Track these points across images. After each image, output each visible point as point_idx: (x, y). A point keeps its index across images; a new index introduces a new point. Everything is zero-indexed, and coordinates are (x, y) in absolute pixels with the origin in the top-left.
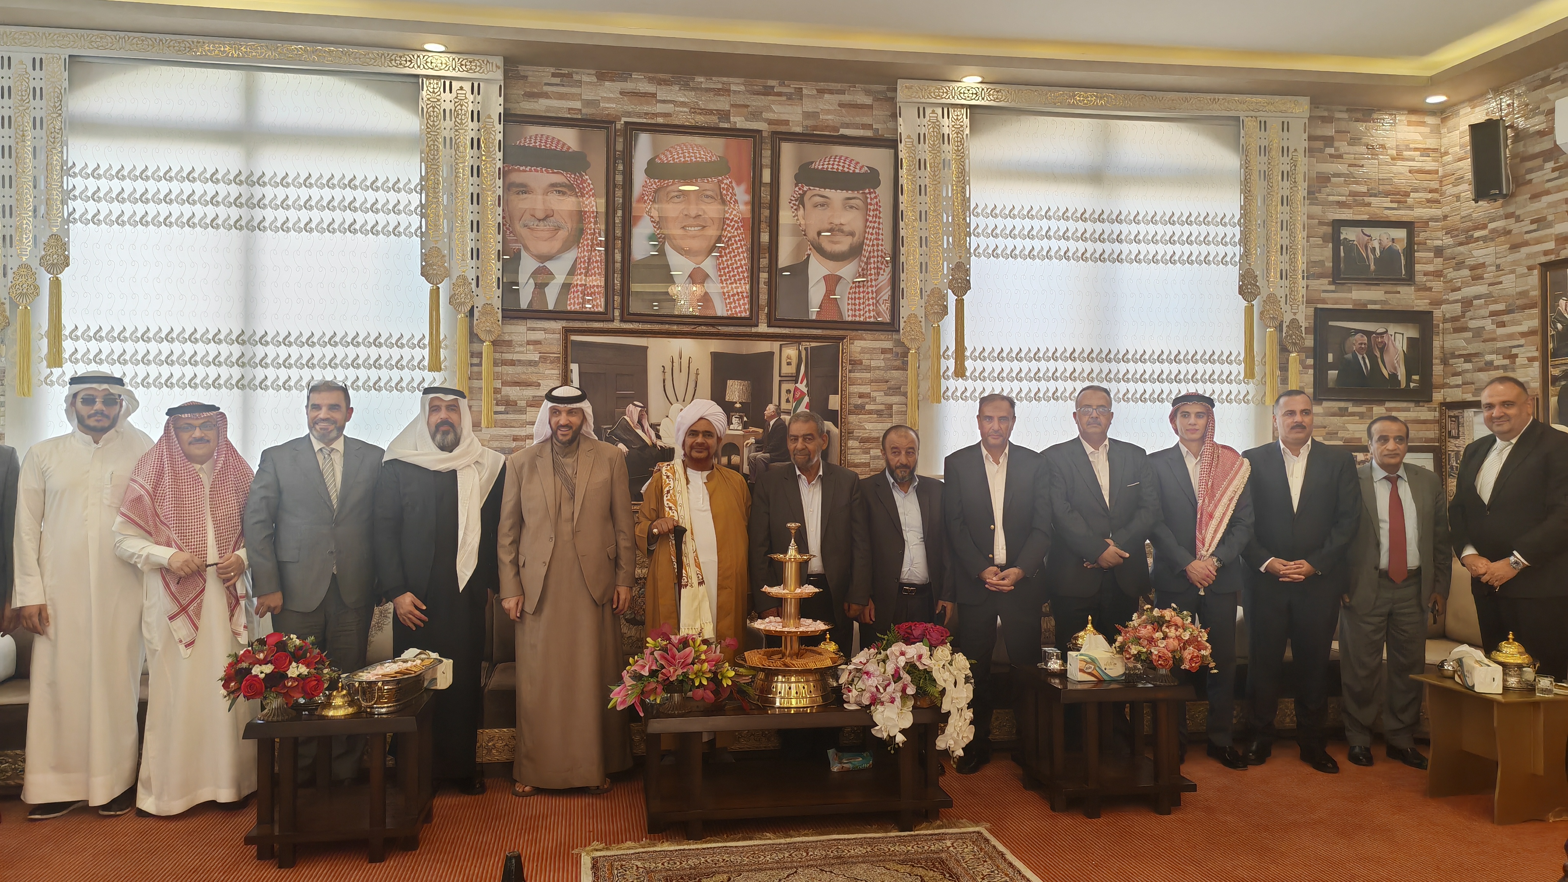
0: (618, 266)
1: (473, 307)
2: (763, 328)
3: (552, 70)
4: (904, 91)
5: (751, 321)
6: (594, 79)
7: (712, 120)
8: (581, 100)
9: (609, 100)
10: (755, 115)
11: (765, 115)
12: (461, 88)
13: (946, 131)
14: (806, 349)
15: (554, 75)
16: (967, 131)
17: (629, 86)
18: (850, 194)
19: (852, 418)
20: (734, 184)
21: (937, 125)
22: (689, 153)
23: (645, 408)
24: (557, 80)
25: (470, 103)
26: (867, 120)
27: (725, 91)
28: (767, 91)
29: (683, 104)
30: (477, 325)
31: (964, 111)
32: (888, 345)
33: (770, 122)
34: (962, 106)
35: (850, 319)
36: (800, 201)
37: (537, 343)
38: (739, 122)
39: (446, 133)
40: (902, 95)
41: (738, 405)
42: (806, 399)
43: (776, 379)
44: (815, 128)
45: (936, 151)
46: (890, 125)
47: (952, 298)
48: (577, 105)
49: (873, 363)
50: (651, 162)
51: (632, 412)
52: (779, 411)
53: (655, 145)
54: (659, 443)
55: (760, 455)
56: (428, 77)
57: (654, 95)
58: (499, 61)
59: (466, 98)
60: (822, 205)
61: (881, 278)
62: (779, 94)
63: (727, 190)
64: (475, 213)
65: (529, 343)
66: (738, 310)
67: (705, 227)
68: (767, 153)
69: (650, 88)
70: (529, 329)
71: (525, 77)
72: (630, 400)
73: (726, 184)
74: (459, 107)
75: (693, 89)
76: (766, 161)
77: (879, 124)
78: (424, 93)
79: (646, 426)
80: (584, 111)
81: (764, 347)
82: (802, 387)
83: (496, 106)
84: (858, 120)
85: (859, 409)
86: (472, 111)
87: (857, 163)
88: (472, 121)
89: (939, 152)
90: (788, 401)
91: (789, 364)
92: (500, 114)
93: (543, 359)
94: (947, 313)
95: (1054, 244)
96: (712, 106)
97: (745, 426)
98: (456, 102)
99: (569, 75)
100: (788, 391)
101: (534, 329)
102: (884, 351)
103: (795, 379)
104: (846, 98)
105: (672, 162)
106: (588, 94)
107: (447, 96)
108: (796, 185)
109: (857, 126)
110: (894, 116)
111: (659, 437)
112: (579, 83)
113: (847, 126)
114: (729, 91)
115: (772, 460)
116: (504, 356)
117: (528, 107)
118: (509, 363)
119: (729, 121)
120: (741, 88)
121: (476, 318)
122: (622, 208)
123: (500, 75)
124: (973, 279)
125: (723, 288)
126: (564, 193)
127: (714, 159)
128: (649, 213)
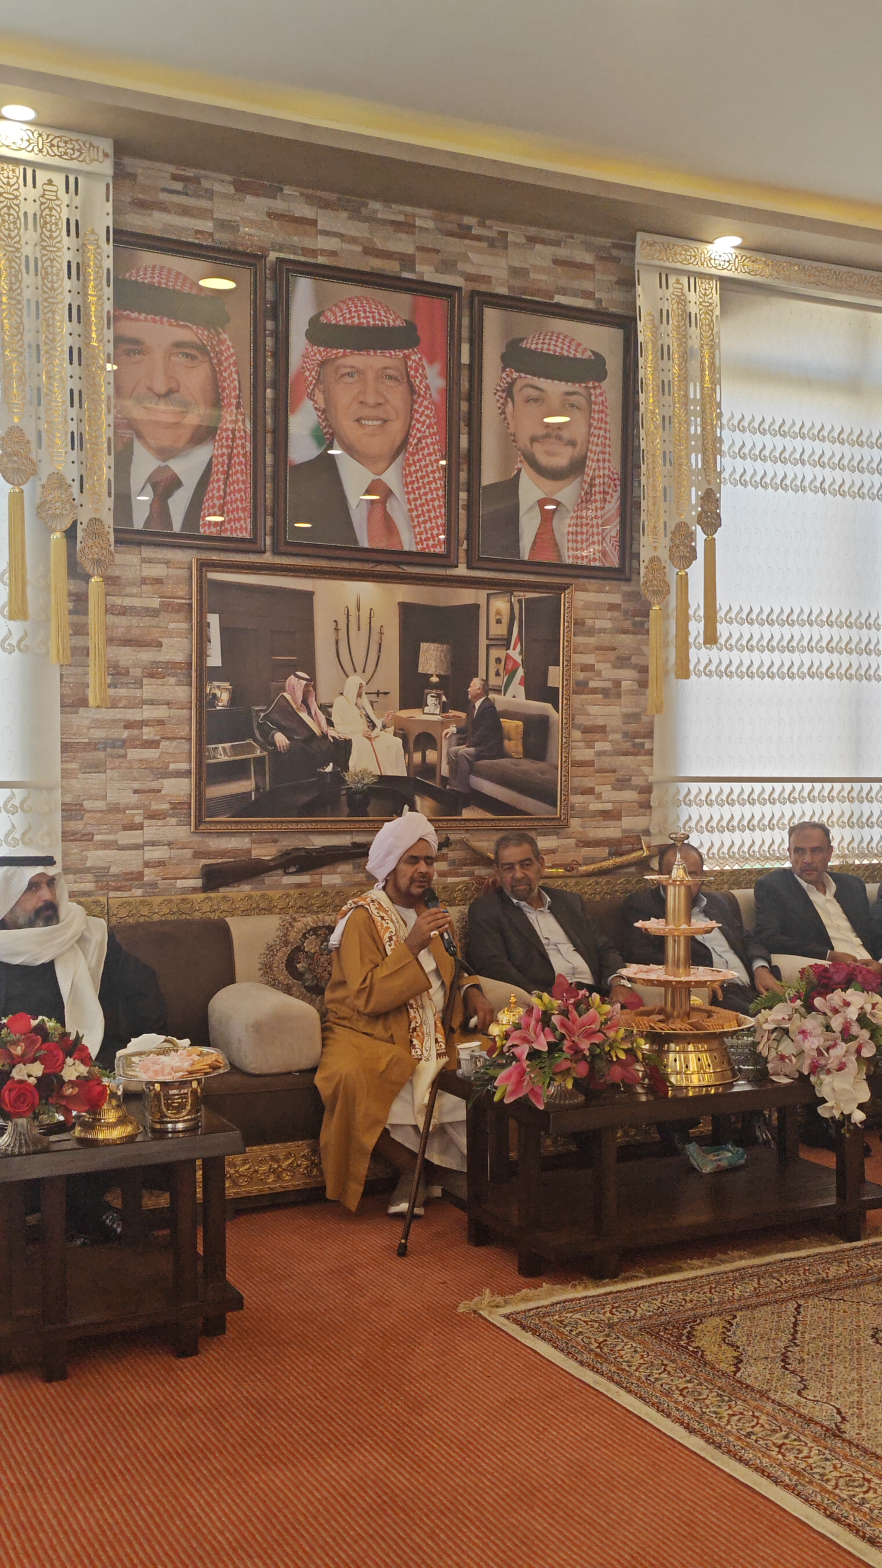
0: (269, 470)
1: (74, 524)
2: (462, 570)
3: (171, 169)
4: (643, 250)
5: (445, 560)
6: (231, 190)
7: (392, 267)
8: (213, 219)
9: (251, 223)
10: (448, 266)
11: (460, 266)
12: (50, 182)
13: (693, 309)
14: (520, 601)
15: (175, 177)
16: (717, 312)
17: (279, 205)
18: (569, 387)
19: (577, 700)
20: (425, 362)
21: (682, 301)
22: (365, 312)
23: (312, 680)
24: (178, 186)
25: (64, 207)
26: (588, 286)
27: (406, 227)
28: (464, 232)
29: (354, 240)
30: (83, 549)
31: (713, 283)
32: (616, 599)
33: (469, 278)
34: (711, 277)
35: (570, 561)
36: (509, 391)
37: (158, 581)
38: (427, 272)
39: (27, 250)
40: (641, 255)
41: (434, 679)
42: (520, 672)
43: (483, 642)
44: (524, 291)
45: (683, 336)
46: (618, 295)
47: (701, 537)
48: (208, 226)
49: (599, 624)
50: (314, 322)
51: (295, 684)
52: (486, 689)
53: (319, 299)
54: (331, 732)
55: (463, 749)
57: (313, 223)
58: (107, 145)
59: (58, 199)
60: (536, 400)
61: (608, 506)
62: (478, 238)
63: (416, 371)
64: (76, 378)
65: (144, 581)
66: (431, 542)
67: (385, 421)
68: (465, 321)
69: (307, 212)
70: (144, 561)
71: (133, 177)
72: (290, 669)
73: (415, 361)
74: (47, 211)
75: (366, 219)
76: (465, 333)
79: (314, 707)
80: (217, 236)
81: (466, 596)
82: (515, 654)
83: (103, 215)
84: (576, 284)
85: (582, 687)
86: (68, 220)
87: (579, 345)
88: (68, 235)
89: (685, 336)
90: (497, 674)
91: (499, 621)
92: (108, 228)
93: (166, 607)
94: (695, 558)
95: (809, 472)
96: (390, 247)
97: (444, 709)
98: (42, 203)
99: (197, 180)
100: (498, 660)
101: (150, 561)
102: (612, 607)
103: (505, 642)
104: (563, 252)
105: (342, 323)
106: (224, 211)
107: (29, 192)
108: (504, 370)
109: (575, 293)
110: (628, 283)
111: (330, 723)
112: (210, 194)
113: (564, 291)
114: (414, 226)
115: (478, 757)
116: (118, 601)
117: (138, 222)
118: (123, 612)
119: (412, 270)
120: (430, 224)
121: (79, 539)
122: (275, 385)
123: (107, 168)
124: (724, 512)
125: (411, 510)
126: (194, 358)
127: (398, 323)
128: (311, 396)
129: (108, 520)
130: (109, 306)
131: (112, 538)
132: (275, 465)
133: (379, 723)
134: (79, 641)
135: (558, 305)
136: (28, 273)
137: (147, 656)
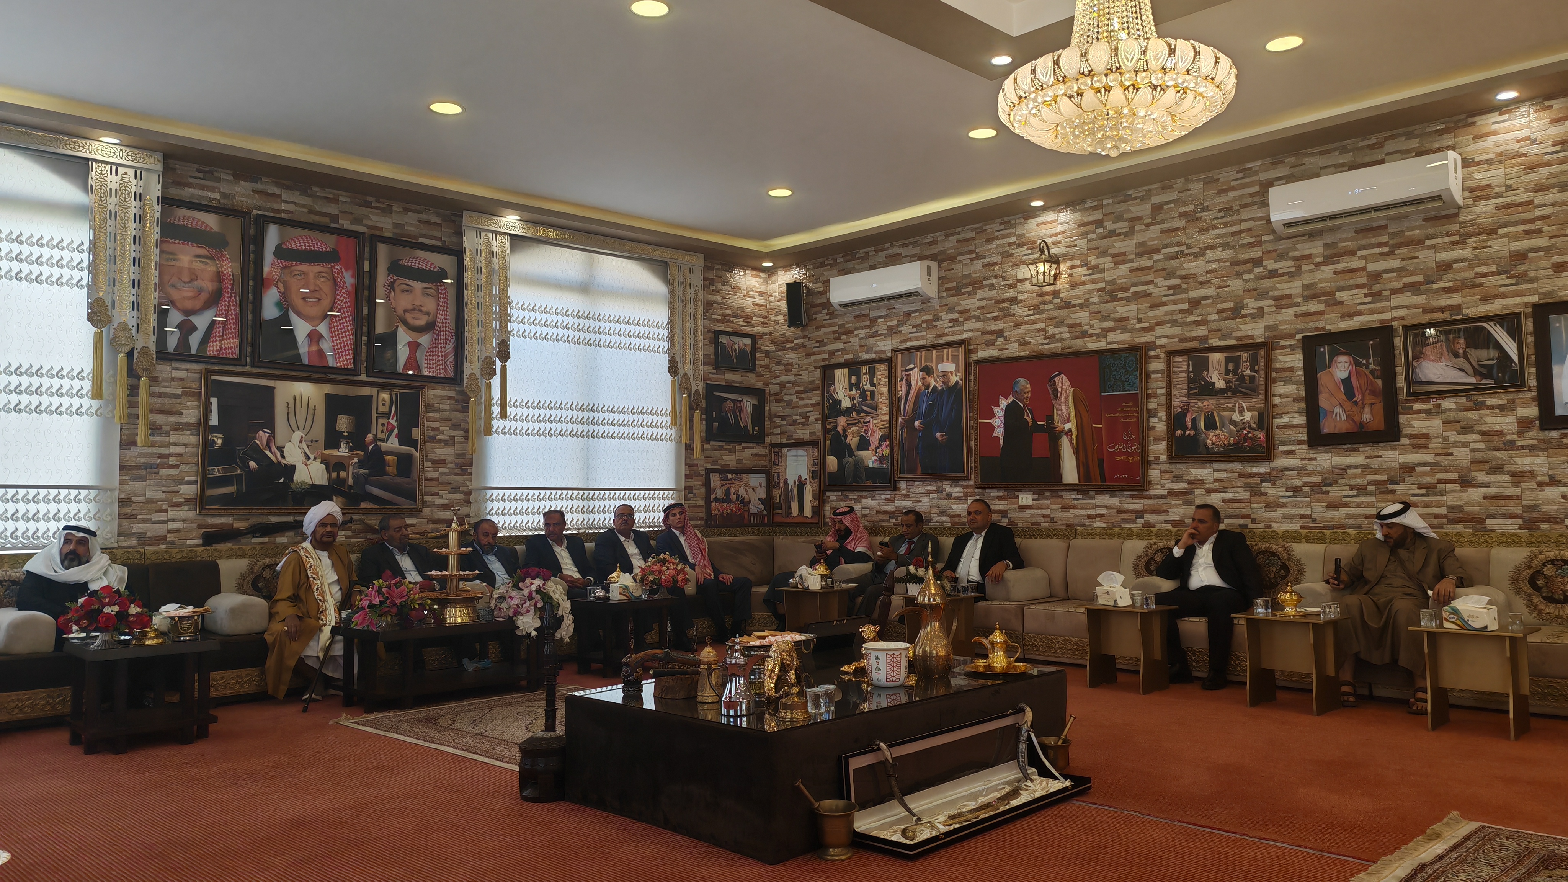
0: (249, 322)
1: (133, 349)
2: (363, 377)
3: (196, 166)
4: (467, 219)
5: (354, 371)
6: (231, 178)
7: (325, 220)
8: (220, 192)
9: (243, 195)
10: (358, 221)
11: (364, 222)
12: (126, 173)
13: (495, 249)
14: (396, 394)
15: (198, 171)
16: (508, 251)
17: (259, 186)
18: (427, 285)
19: (428, 445)
20: (343, 270)
21: (489, 245)
22: (309, 243)
23: (273, 434)
24: (200, 175)
25: (133, 186)
26: (439, 234)
27: (335, 201)
28: (367, 205)
29: (303, 206)
30: (137, 363)
31: (506, 237)
32: (452, 394)
33: (369, 227)
34: (505, 234)
35: (426, 373)
36: (392, 286)
37: (182, 380)
38: (346, 224)
39: (110, 207)
40: (466, 221)
41: (346, 434)
42: (396, 431)
43: (374, 415)
44: (401, 235)
45: (489, 263)
46: (454, 239)
47: (498, 364)
48: (217, 196)
49: (442, 406)
50: (278, 247)
51: (263, 436)
52: (376, 439)
53: (282, 236)
54: (283, 461)
55: (361, 471)
56: (97, 161)
57: (280, 196)
58: (159, 156)
59: (130, 182)
60: (408, 291)
61: (448, 346)
62: (376, 208)
63: (338, 274)
64: (137, 273)
65: (173, 379)
66: (345, 363)
67: (320, 299)
68: (367, 250)
69: (276, 190)
70: (173, 369)
71: (174, 169)
72: (261, 427)
73: (337, 269)
74: (123, 188)
75: (310, 196)
76: (367, 255)
77: (445, 236)
78: (93, 173)
79: (273, 448)
80: (222, 201)
81: (366, 391)
82: (393, 422)
83: (156, 190)
84: (431, 233)
85: (432, 439)
86: (135, 193)
87: (432, 264)
88: (135, 200)
90: (382, 432)
91: (384, 404)
92: (158, 197)
93: (185, 393)
94: (495, 374)
95: (561, 332)
96: (325, 210)
97: (351, 449)
98: (121, 184)
99: (211, 172)
100: (383, 425)
101: (177, 369)
102: (450, 398)
103: (387, 415)
104: (424, 217)
105: (295, 248)
106: (226, 188)
107: (113, 178)
108: (389, 275)
109: (431, 237)
110: (460, 234)
111: (283, 457)
112: (219, 180)
113: (424, 236)
114: (338, 200)
115: (370, 475)
116: (157, 390)
117: (175, 192)
118: (160, 395)
119: (337, 222)
120: (347, 200)
121: (135, 357)
122: (254, 279)
123: (159, 167)
124: (512, 351)
125: (334, 346)
126: (206, 263)
127: (328, 249)
128: (276, 285)
129: (153, 348)
130: (157, 237)
131: (154, 357)
132: (254, 321)
133: (312, 456)
134: (133, 411)
135: (421, 243)
136: (110, 218)
137: (173, 419)
